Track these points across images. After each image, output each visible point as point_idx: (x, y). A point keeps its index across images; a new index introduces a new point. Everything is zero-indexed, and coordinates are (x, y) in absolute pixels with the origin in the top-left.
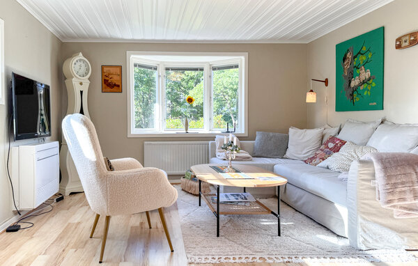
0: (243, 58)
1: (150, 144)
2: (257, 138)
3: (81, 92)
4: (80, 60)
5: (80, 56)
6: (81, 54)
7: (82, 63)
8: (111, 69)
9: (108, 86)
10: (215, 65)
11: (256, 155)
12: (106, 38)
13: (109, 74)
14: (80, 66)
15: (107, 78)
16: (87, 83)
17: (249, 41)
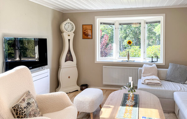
0: (162, 17)
1: (106, 67)
2: (169, 68)
3: (69, 40)
4: (69, 23)
5: (68, 21)
6: (69, 20)
7: (69, 24)
8: (87, 26)
9: (85, 35)
10: (148, 21)
11: (167, 79)
12: (83, 10)
13: (86, 29)
14: (69, 26)
15: (85, 32)
16: (72, 35)
17: (165, 7)
